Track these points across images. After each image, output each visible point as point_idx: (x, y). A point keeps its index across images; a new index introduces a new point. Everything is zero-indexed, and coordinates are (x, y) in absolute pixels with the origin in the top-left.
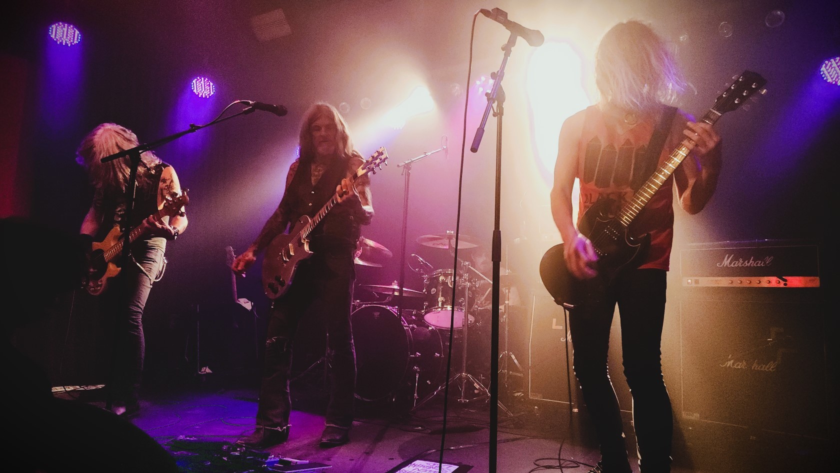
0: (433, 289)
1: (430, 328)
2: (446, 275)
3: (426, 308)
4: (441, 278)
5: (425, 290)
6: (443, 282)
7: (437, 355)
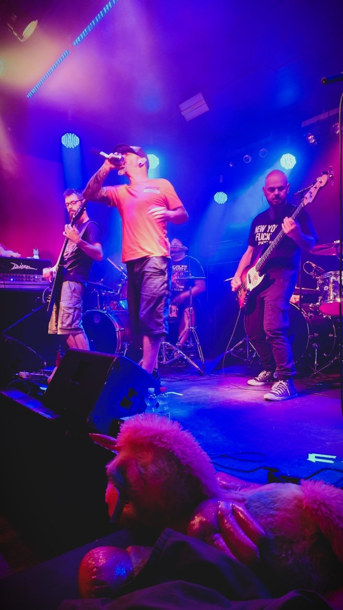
0: (326, 287)
1: (324, 317)
2: (336, 275)
3: (321, 301)
4: (332, 278)
5: (318, 289)
6: (334, 282)
7: (331, 335)
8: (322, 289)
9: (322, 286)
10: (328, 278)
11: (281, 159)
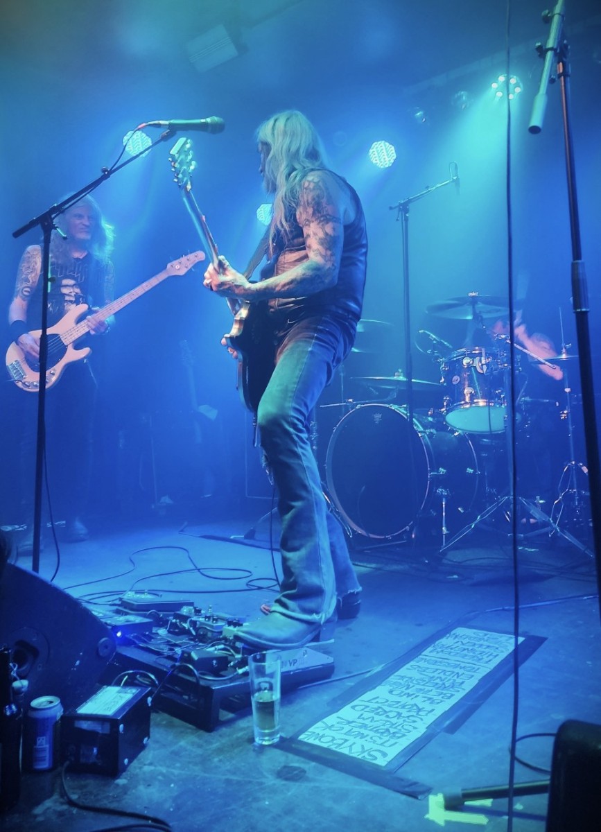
0: (456, 378)
1: (456, 434)
2: (472, 356)
3: (448, 405)
4: (466, 361)
5: (443, 380)
6: (469, 367)
7: (470, 470)
8: (449, 380)
9: (449, 375)
10: (460, 361)
11: (371, 151)
